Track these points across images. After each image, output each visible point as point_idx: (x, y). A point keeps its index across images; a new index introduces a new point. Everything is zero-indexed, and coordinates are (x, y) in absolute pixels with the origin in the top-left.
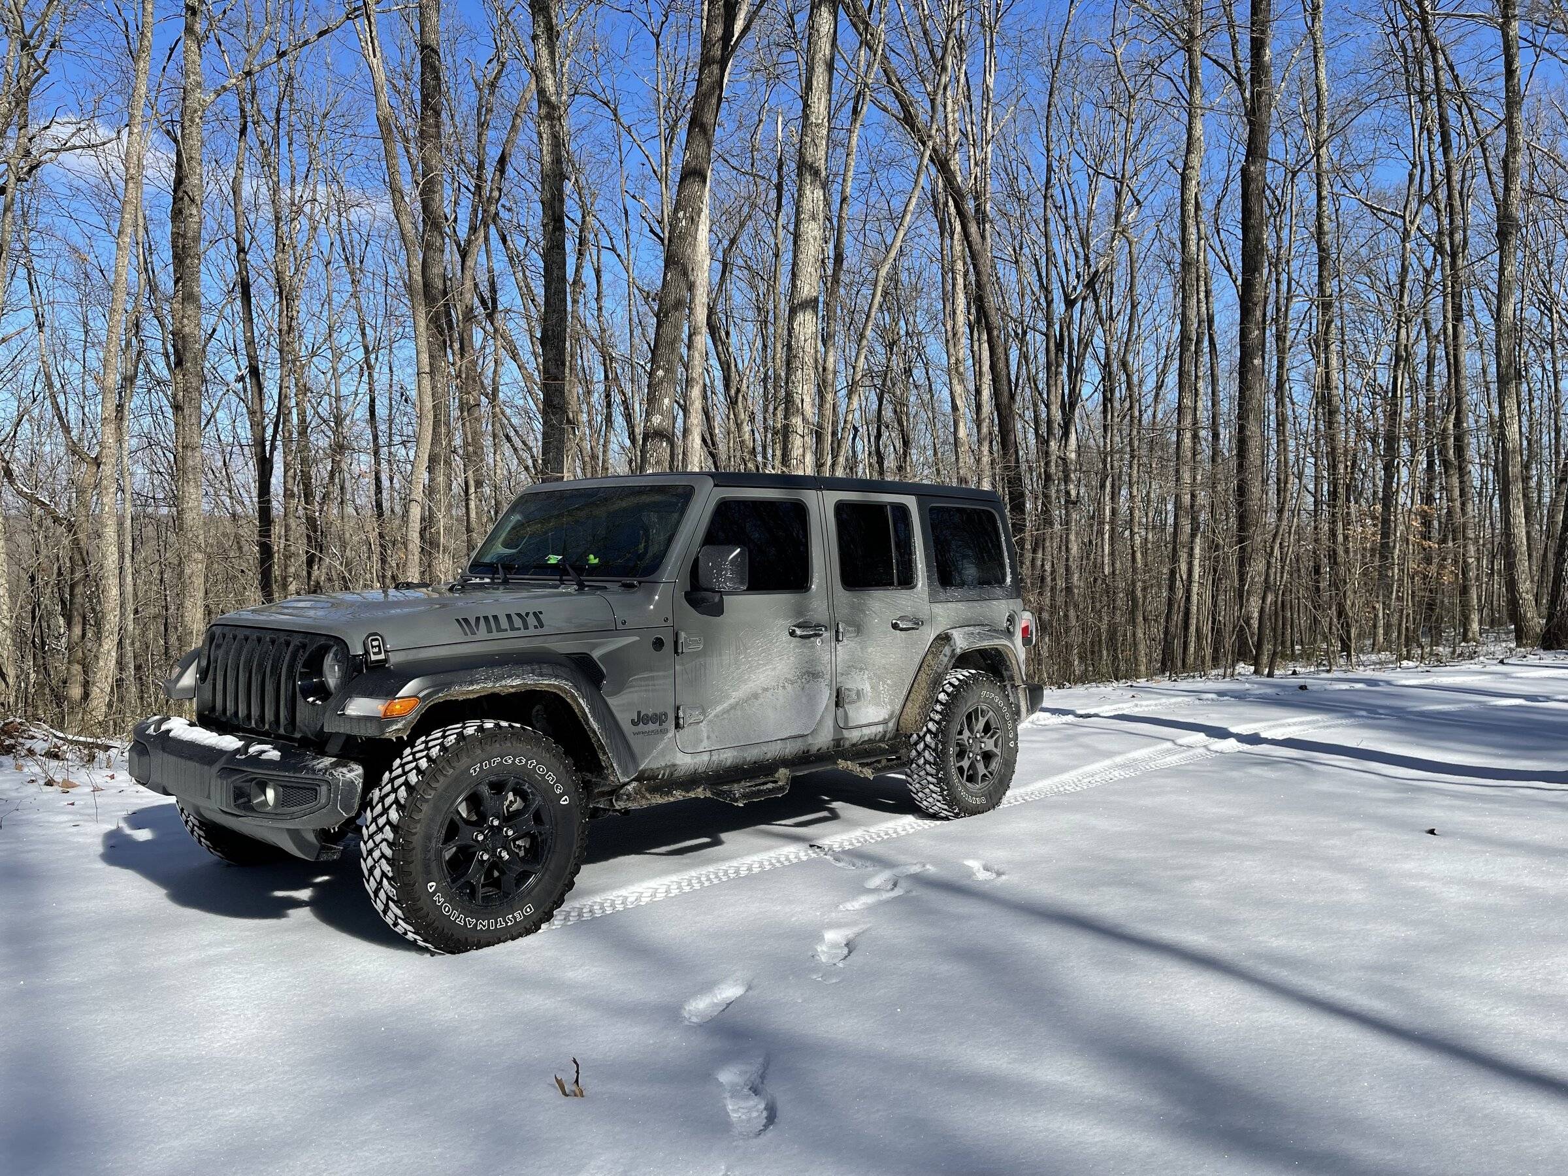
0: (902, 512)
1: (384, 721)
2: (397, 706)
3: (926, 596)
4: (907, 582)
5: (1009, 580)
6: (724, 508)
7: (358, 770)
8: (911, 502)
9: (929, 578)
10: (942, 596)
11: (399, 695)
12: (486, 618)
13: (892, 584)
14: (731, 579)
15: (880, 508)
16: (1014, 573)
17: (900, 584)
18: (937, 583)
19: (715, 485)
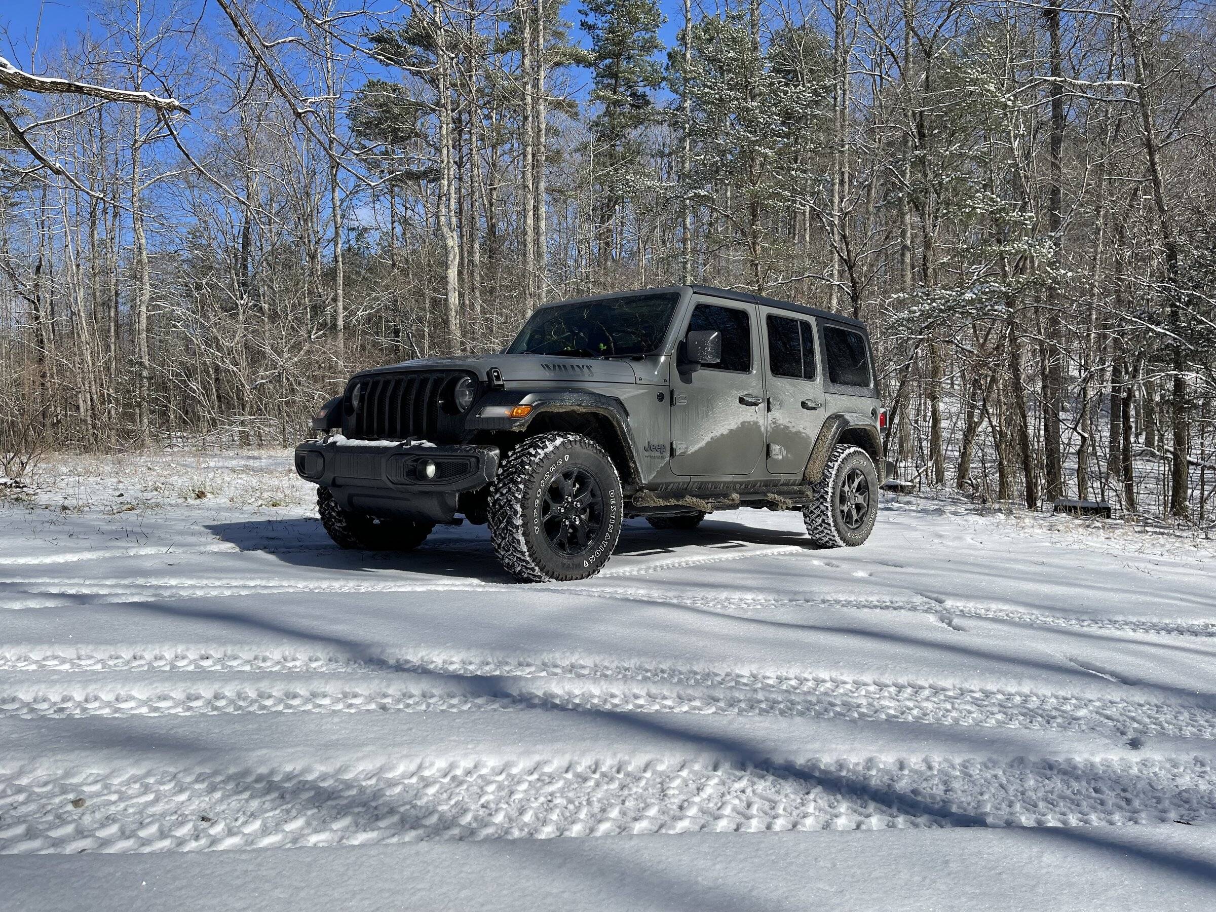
0: (806, 326)
1: (511, 420)
2: (518, 411)
3: (822, 387)
4: (810, 376)
5: (872, 385)
6: (700, 309)
7: (497, 451)
8: (812, 320)
9: (824, 375)
10: (832, 389)
11: (521, 403)
12: (559, 366)
13: (801, 376)
14: (711, 354)
15: (793, 321)
16: (875, 379)
17: (805, 377)
18: (829, 380)
19: (694, 293)
